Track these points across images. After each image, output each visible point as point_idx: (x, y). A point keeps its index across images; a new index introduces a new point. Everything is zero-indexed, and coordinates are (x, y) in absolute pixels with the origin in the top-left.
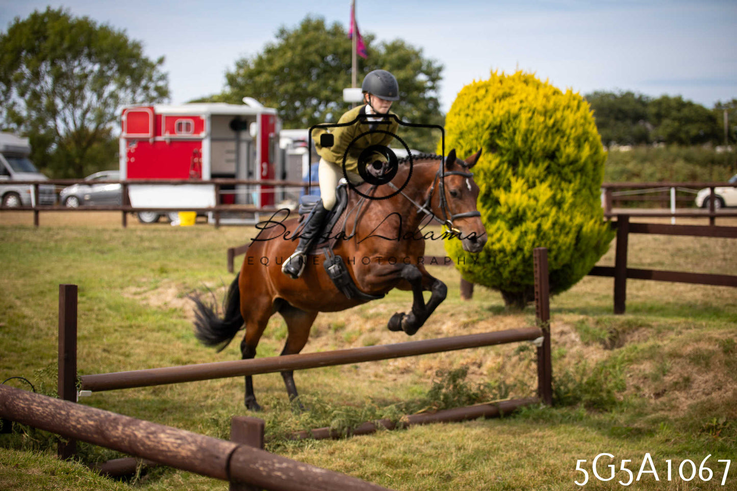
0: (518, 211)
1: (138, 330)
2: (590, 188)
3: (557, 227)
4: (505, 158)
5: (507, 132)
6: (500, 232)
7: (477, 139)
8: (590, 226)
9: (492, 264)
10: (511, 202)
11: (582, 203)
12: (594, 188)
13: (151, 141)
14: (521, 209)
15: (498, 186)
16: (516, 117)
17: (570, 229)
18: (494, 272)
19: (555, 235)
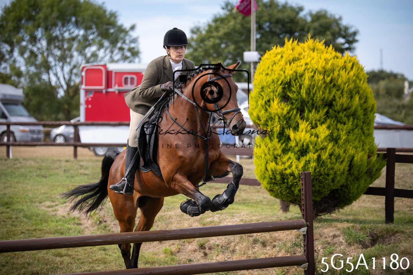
0: (303, 145)
1: (40, 232)
2: (362, 129)
3: (333, 157)
4: (294, 106)
5: (295, 87)
6: (290, 161)
7: (273, 92)
8: (360, 156)
9: (286, 185)
10: (298, 138)
11: (355, 140)
12: (365, 129)
13: (104, 91)
14: (305, 143)
15: (289, 127)
16: (302, 76)
17: (344, 159)
18: (288, 191)
19: (332, 164)
